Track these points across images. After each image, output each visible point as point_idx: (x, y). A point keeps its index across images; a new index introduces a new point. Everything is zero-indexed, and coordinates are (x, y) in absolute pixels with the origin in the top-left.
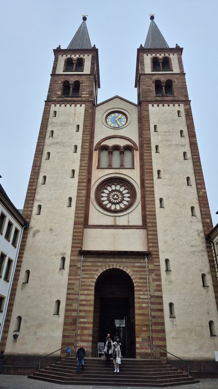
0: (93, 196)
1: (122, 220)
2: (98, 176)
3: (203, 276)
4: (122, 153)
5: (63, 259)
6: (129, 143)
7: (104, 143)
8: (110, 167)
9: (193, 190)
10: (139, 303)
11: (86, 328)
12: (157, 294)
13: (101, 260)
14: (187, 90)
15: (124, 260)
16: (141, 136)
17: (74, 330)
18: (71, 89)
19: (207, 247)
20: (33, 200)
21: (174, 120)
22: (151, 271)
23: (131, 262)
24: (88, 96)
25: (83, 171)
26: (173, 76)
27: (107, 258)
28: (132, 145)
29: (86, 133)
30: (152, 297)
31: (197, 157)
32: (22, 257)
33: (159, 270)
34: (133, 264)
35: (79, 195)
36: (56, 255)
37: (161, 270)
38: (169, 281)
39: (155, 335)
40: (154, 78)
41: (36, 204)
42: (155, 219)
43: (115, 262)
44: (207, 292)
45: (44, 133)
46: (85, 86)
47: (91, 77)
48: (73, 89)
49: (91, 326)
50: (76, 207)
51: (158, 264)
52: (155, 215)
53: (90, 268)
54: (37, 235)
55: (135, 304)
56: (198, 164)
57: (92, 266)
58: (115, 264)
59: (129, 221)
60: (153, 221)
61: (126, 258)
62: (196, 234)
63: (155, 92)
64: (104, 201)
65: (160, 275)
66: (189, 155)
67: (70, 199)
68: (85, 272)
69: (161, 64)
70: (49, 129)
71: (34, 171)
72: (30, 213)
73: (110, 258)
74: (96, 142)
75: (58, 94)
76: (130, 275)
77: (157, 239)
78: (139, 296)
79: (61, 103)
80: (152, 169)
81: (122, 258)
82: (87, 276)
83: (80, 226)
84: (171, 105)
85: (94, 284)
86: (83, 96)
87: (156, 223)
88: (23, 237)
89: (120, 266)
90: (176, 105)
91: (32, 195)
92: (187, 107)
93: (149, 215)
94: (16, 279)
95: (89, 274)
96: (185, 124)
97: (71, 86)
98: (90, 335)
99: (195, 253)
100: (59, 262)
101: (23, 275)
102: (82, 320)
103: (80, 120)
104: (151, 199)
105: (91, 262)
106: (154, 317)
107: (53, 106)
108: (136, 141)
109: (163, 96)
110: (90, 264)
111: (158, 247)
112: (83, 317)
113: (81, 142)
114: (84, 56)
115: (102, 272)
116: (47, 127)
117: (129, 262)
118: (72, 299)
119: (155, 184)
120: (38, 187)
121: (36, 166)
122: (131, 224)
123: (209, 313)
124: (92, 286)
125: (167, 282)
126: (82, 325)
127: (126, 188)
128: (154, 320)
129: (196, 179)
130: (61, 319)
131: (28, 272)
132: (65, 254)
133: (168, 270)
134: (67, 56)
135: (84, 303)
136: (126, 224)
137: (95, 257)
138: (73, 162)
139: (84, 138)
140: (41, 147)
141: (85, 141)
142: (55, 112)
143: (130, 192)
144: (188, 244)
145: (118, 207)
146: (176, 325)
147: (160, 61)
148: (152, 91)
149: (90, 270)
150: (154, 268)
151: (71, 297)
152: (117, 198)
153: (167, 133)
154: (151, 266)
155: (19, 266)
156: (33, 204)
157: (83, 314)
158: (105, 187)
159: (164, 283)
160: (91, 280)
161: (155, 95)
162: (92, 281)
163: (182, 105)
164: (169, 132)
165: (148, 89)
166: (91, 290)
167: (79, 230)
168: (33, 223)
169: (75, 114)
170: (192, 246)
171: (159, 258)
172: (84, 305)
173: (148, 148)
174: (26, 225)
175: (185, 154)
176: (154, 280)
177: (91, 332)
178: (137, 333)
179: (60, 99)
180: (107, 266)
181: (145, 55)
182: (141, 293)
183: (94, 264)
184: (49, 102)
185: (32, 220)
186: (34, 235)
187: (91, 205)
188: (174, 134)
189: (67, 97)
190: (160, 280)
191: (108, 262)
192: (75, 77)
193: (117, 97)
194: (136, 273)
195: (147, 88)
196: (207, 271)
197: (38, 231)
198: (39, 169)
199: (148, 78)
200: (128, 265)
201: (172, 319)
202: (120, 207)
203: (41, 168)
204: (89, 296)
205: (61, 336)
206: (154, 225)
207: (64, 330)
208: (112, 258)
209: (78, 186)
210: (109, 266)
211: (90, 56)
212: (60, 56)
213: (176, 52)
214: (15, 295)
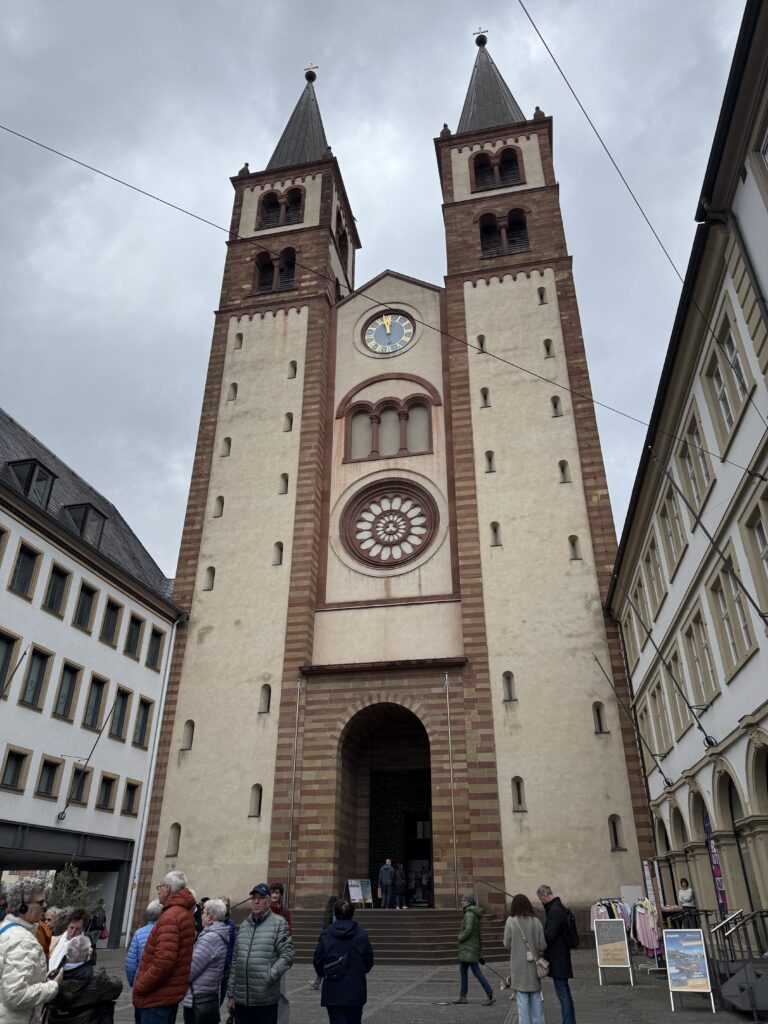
0: (334, 531)
1: (403, 586)
2: (346, 481)
3: (598, 708)
4: (404, 417)
5: (267, 689)
6: (417, 390)
7: (358, 398)
8: (375, 455)
9: (574, 493)
10: (441, 781)
11: (321, 845)
12: (483, 757)
13: (351, 685)
14: (562, 229)
15: (406, 682)
16: (446, 368)
17: (292, 849)
18: (276, 270)
19: (609, 636)
20: (196, 557)
21: (529, 316)
22: (470, 703)
23: (423, 686)
24: (314, 283)
25: (306, 475)
26: (526, 197)
27: (364, 679)
28: (428, 394)
29: (312, 379)
30: (472, 765)
31: (587, 405)
32: (176, 692)
33: (488, 700)
34: (426, 691)
35: (298, 534)
36: (250, 681)
37: (493, 701)
38: (512, 726)
39: (477, 855)
40: (478, 210)
41: (203, 567)
42: (480, 576)
43: (383, 688)
44: (606, 745)
45: (216, 393)
46: (307, 258)
47: (322, 233)
48: (281, 271)
49: (331, 838)
50: (293, 564)
51: (485, 685)
52: (479, 566)
53: (328, 706)
54: (207, 639)
55: (433, 785)
56: (589, 424)
57: (331, 701)
58: (383, 693)
59: (420, 585)
60: (475, 580)
61: (409, 677)
62: (580, 604)
63: (479, 248)
64: (362, 541)
65: (489, 713)
66: (566, 404)
67: (280, 546)
68: (315, 717)
69: (496, 169)
70: (227, 380)
71: (196, 487)
72: (189, 588)
73: (372, 679)
74: (339, 396)
75: (243, 290)
76: (419, 716)
77: (484, 625)
78: (439, 765)
79: (252, 311)
80: (472, 451)
81: (401, 678)
82: (321, 725)
83: (302, 609)
84: (521, 276)
85: (335, 743)
86: (303, 285)
87: (480, 585)
88: (177, 646)
89: (396, 696)
90: (535, 274)
91: (192, 545)
92: (564, 275)
93: (466, 567)
94: (165, 743)
95: (325, 720)
96: (556, 323)
97: (276, 264)
98: (329, 860)
99: (579, 654)
100: (256, 698)
101: (179, 731)
102: (311, 827)
103: (297, 348)
104: (468, 527)
105: (330, 691)
106: (476, 813)
107: (233, 321)
108: (437, 381)
109: (500, 255)
110: (326, 697)
111: (485, 644)
112: (314, 820)
113: (301, 404)
114: (303, 180)
115: (353, 713)
116: (221, 376)
117: (418, 687)
118: (288, 781)
119: (478, 488)
120: (207, 526)
121: (200, 476)
122: (426, 592)
123: (608, 797)
124: (331, 747)
125: (507, 729)
126: (312, 838)
127: (416, 502)
128: (475, 820)
129: (583, 465)
130: (265, 825)
131: (191, 724)
132: (270, 676)
133: (510, 699)
134: (262, 188)
135: (316, 787)
136: (413, 592)
137: (339, 680)
138: (284, 454)
139: (309, 393)
140: (210, 428)
141: (309, 400)
142: (240, 336)
143: (424, 512)
144: (559, 631)
145: (397, 554)
146: (528, 829)
147: (493, 161)
148: (472, 246)
149: (328, 711)
150: (476, 696)
151: (286, 775)
152: (394, 529)
153: (510, 353)
154: (468, 693)
155: (169, 713)
156: (196, 566)
157: (312, 813)
158: (365, 507)
159: (499, 730)
160: (329, 734)
161: (479, 255)
162: (332, 737)
163: (549, 272)
164: (516, 348)
165: (465, 242)
166: (330, 757)
167: (300, 619)
168: (197, 611)
169: (285, 334)
170: (570, 636)
171: (487, 671)
172: (314, 793)
173: (461, 399)
174: (180, 618)
175: (555, 401)
176: (476, 725)
177: (331, 852)
178: (437, 852)
179: (250, 302)
180: (366, 698)
181: (454, 152)
182: (445, 757)
183: (335, 696)
184: (223, 314)
185: (195, 603)
186: (201, 639)
187: (330, 554)
188: (526, 351)
189: (265, 295)
190: (490, 725)
191: (370, 689)
192: (284, 239)
193: (388, 274)
194: (434, 711)
195: (460, 239)
196: (605, 696)
197: (209, 629)
198: (208, 482)
199: (462, 212)
200: (415, 692)
201: (518, 815)
202: (403, 553)
203: (212, 478)
204: (326, 772)
205: (266, 862)
206: (476, 590)
207: (272, 850)
208: (378, 679)
209: (297, 512)
210: (370, 698)
211: (319, 178)
212: (247, 192)
213: (533, 131)
214: (164, 777)
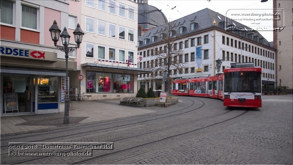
20: (277, 40)
32: (277, 62)
36: (290, 59)
54: (281, 53)
70: (278, 3)
72: (276, 45)
88: (276, 55)
91: (276, 37)
94: (276, 69)
101: (278, 67)
120: (278, 34)
131: (280, 66)
155: (276, 65)
156: (277, 41)
168: (278, 49)
174: (276, 50)
185: (278, 47)
186: (280, 53)
197: (281, 51)
214: (277, 73)
